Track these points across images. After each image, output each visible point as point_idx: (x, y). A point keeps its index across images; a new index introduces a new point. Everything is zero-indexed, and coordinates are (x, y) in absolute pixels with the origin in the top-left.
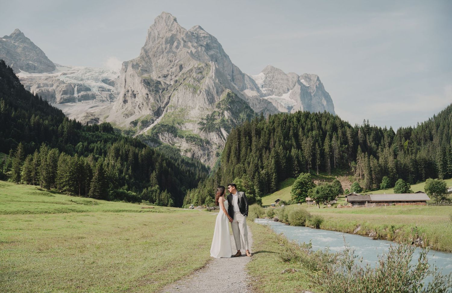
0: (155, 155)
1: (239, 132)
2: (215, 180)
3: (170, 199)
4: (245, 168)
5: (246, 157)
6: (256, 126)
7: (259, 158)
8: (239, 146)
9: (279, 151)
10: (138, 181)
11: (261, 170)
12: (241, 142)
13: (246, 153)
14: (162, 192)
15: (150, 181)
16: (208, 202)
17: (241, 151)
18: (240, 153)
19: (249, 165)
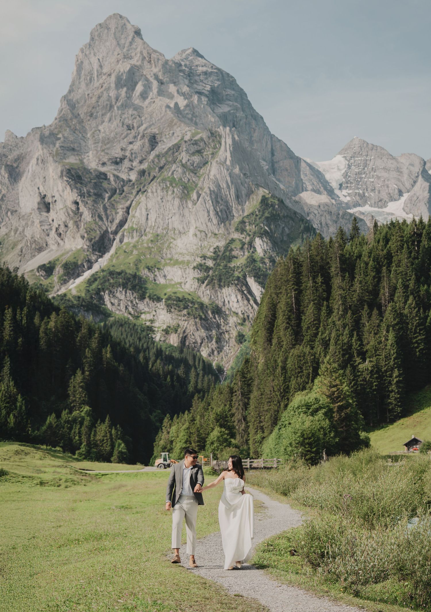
0: (84, 331)
1: (297, 265)
2: (236, 388)
3: (120, 441)
4: (317, 356)
5: (317, 328)
6: (343, 250)
7: (352, 331)
8: (298, 301)
9: (406, 311)
11: (358, 360)
12: (304, 292)
13: (317, 317)
14: (98, 422)
15: (68, 396)
16: (215, 445)
17: (304, 314)
18: (302, 319)
19: (327, 347)
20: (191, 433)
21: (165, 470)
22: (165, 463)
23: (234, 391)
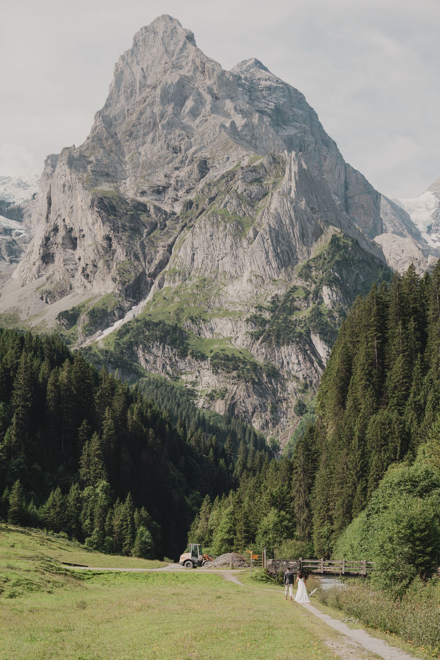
0: (105, 385)
1: (382, 305)
2: (297, 463)
3: (142, 528)
4: (408, 424)
5: (408, 389)
8: (382, 353)
10: (37, 466)
12: (390, 341)
13: (407, 373)
14: (117, 502)
15: (79, 467)
16: (271, 536)
17: (390, 369)
18: (386, 376)
19: (421, 413)
20: (235, 518)
21: (194, 570)
22: (195, 559)
23: (294, 467)
